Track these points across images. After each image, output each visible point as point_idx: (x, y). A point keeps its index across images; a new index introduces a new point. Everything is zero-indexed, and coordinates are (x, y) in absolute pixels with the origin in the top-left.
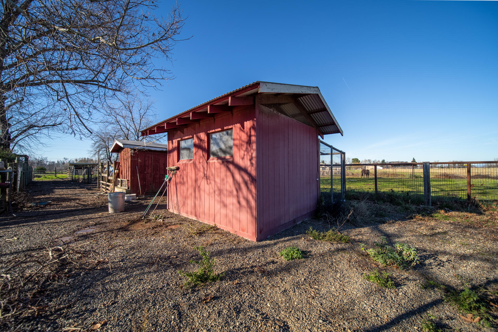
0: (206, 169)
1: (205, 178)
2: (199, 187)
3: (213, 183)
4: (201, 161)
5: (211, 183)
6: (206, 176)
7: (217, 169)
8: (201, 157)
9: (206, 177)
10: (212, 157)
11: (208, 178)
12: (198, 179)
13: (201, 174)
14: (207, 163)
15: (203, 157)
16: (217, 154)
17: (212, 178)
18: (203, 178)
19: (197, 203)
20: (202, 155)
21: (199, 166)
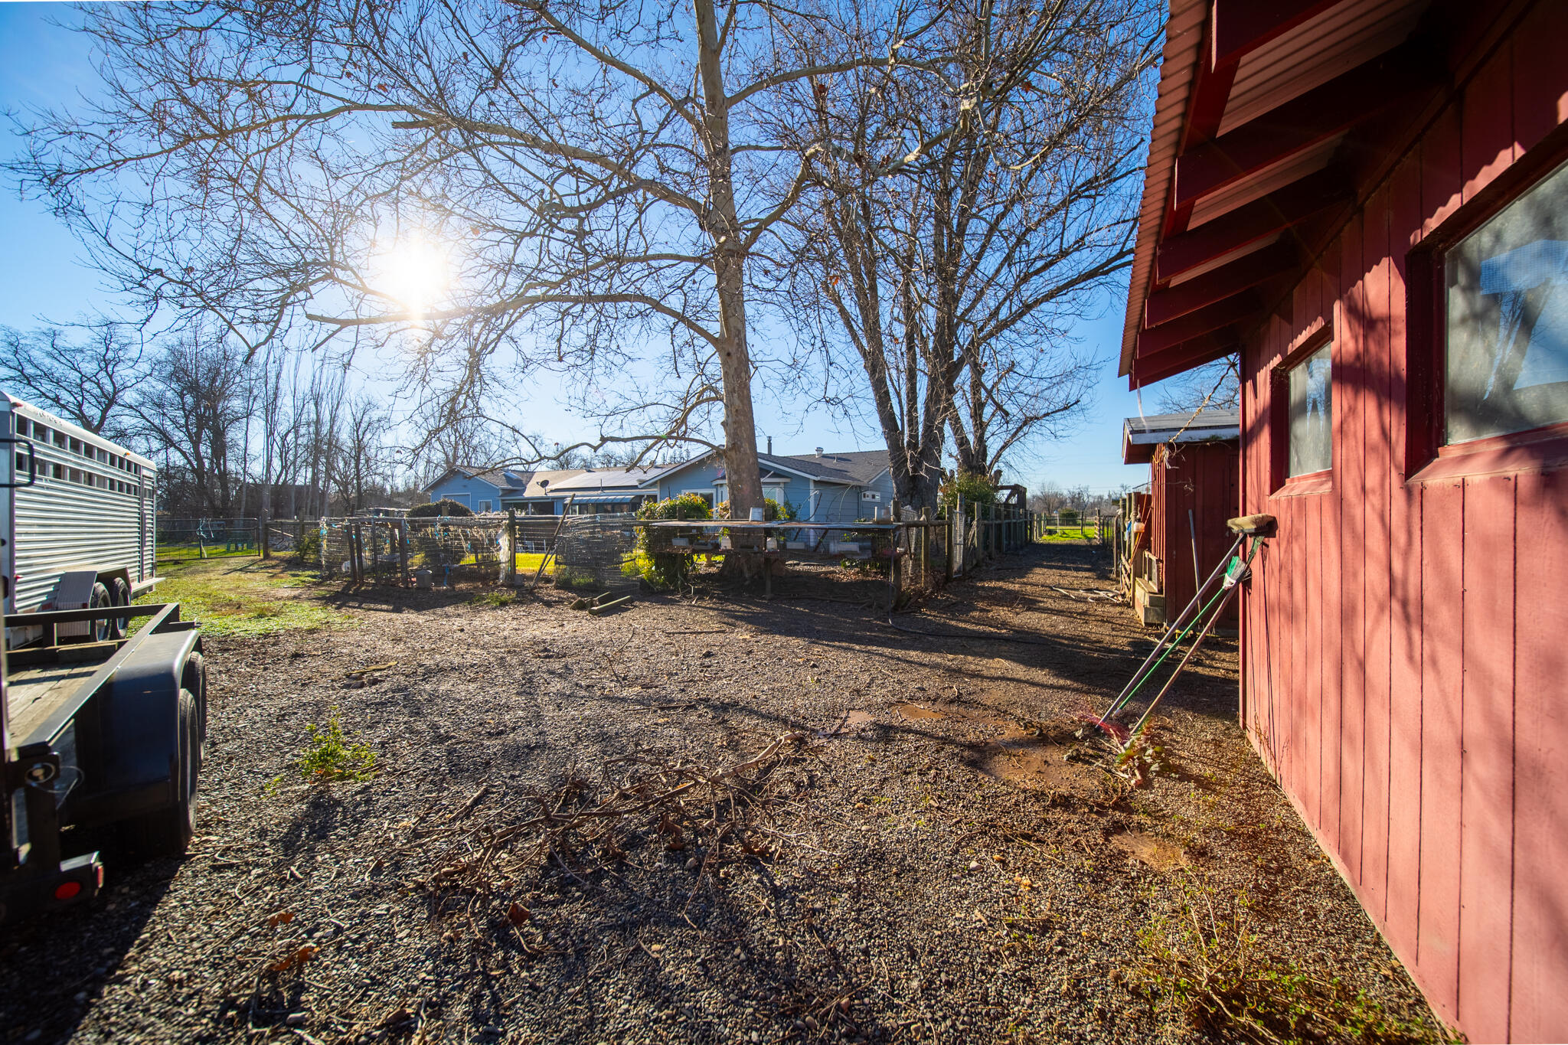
0: (1400, 537)
1: (1396, 607)
2: (1362, 665)
3: (1450, 662)
4: (1373, 479)
5: (1434, 662)
6: (1399, 592)
7: (1488, 544)
8: (1374, 449)
9: (1404, 604)
10: (1459, 435)
11: (1413, 610)
12: (1354, 609)
13: (1374, 577)
14: (1409, 492)
15: (1381, 445)
16: (1507, 404)
17: (1443, 617)
18: (1381, 608)
19: (1352, 768)
20: (1375, 434)
21: (1366, 514)
